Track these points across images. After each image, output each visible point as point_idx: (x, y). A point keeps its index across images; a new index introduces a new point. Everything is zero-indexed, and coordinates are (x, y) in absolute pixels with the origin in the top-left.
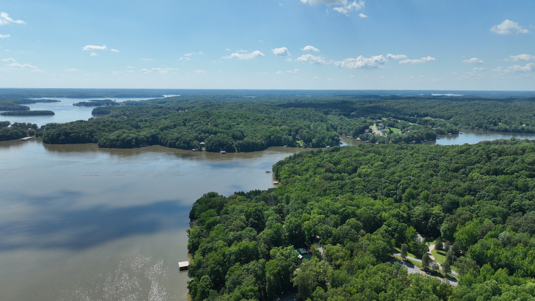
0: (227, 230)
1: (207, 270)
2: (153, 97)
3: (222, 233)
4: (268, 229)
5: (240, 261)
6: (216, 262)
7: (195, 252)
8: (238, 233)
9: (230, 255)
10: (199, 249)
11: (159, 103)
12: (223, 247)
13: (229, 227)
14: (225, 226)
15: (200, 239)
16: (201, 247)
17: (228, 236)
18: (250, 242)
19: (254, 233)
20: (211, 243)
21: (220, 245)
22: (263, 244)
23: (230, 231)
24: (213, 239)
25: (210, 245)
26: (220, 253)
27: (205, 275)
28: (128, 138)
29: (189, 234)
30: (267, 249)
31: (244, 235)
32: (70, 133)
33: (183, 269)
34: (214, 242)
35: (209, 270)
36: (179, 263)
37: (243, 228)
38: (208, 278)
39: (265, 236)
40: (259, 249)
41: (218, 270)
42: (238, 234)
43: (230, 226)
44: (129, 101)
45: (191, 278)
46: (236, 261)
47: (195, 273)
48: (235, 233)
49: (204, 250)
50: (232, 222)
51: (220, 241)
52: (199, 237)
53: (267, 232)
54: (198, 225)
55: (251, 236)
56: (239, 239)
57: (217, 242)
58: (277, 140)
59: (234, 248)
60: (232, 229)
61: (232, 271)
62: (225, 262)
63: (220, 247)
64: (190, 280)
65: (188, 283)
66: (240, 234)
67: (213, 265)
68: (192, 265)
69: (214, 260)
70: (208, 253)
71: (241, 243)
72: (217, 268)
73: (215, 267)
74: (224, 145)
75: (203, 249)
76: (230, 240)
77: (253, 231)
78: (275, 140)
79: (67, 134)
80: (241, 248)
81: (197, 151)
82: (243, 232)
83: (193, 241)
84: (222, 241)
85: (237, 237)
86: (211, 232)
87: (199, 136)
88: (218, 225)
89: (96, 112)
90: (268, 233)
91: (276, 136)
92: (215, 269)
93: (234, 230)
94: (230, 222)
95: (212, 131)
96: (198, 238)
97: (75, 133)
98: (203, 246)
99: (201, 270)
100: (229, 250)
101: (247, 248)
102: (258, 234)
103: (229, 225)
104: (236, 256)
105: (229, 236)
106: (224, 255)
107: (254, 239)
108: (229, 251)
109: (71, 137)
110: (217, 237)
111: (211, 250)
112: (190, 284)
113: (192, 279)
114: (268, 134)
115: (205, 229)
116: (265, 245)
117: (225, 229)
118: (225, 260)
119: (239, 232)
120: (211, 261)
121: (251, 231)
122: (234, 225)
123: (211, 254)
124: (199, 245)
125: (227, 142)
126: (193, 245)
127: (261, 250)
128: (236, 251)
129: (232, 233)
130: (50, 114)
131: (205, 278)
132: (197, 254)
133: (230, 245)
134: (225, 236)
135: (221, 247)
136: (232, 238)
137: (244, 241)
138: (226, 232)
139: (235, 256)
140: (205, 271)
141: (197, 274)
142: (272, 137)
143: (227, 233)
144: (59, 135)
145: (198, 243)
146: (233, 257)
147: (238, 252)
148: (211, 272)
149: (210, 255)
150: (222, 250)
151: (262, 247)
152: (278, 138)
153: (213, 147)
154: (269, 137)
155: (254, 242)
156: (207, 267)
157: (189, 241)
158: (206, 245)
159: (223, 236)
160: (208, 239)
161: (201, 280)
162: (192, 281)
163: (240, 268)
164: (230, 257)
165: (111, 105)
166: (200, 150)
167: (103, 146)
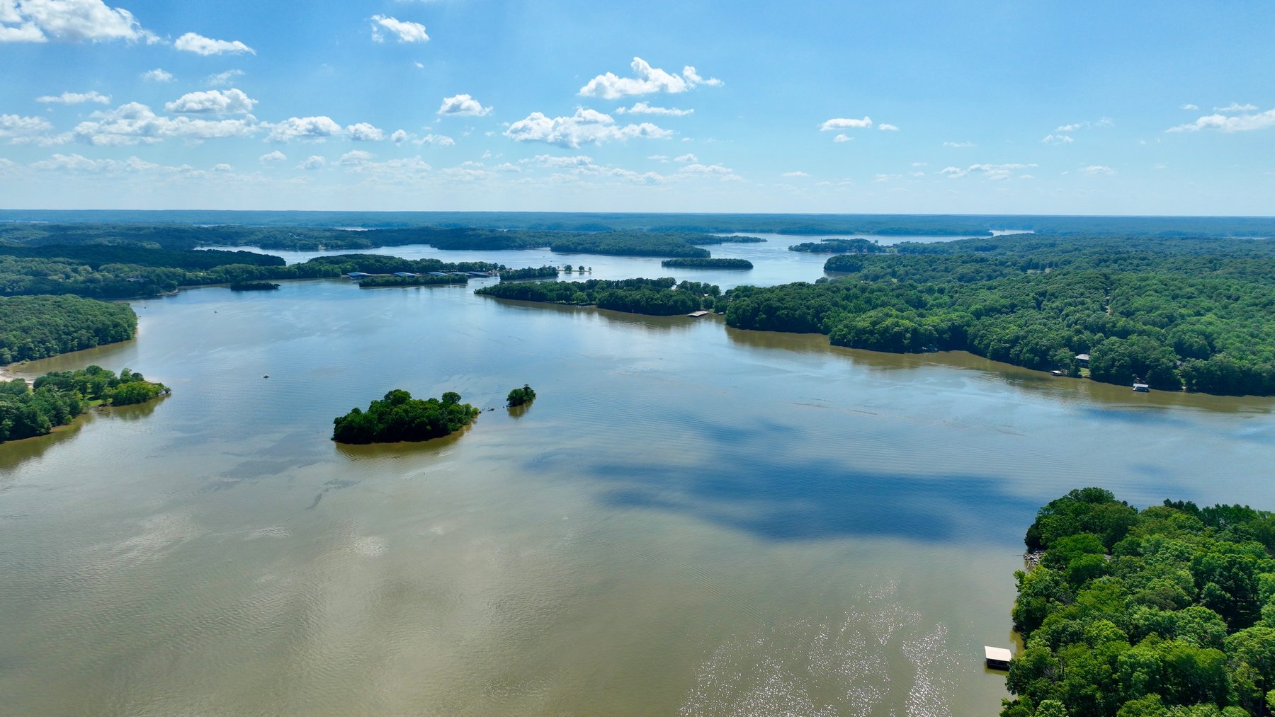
0: (1130, 597)
1: (1060, 686)
2: (965, 234)
3: (1116, 603)
4: (1270, 626)
5: (1163, 692)
6: (1088, 672)
7: (1032, 634)
8: (1162, 613)
9: (1133, 666)
10: (1044, 628)
11: (977, 249)
12: (1114, 640)
13: (1137, 590)
14: (1126, 585)
15: (1048, 602)
16: (1049, 625)
17: (1131, 615)
18: (1202, 647)
19: (1216, 627)
20: (1078, 620)
21: (1104, 633)
22: (1244, 664)
23: (1141, 601)
24: (1084, 612)
25: (1075, 625)
26: (1102, 654)
27: (1053, 699)
28: (896, 329)
29: (1021, 582)
30: (1258, 683)
31: (1181, 623)
32: (778, 309)
33: (994, 665)
34: (1088, 619)
35: (1067, 688)
36: (986, 647)
37: (1180, 604)
38: (1059, 707)
39: (1254, 644)
40: (1230, 677)
41: (1091, 698)
42: (1163, 617)
43: (1142, 590)
44: (908, 242)
45: (1013, 693)
46: (1150, 687)
47: (1025, 683)
48: (1153, 611)
49: (1058, 633)
50: (1149, 580)
51: (1105, 621)
52: (1048, 597)
53: (1266, 634)
54: (1047, 567)
55: (1205, 632)
56: (1167, 630)
57: (1096, 623)
59: (1145, 651)
60: (1147, 598)
61: (1132, 712)
62: (1116, 682)
63: (1105, 637)
64: (1012, 698)
65: (1004, 704)
66: (1171, 618)
67: (1077, 680)
68: (1021, 663)
69: (1082, 666)
70: (1066, 643)
71: (1168, 643)
72: (1088, 691)
73: (1082, 686)
74: (1148, 367)
75: (1055, 631)
76: (1136, 627)
77: (1214, 621)
79: (771, 310)
80: (1169, 658)
81: (1065, 375)
82: (1180, 614)
83: (1028, 603)
84: (1112, 624)
85: (1158, 623)
86: (1081, 592)
87: (1075, 339)
88: (1105, 578)
89: (834, 266)
90: (1266, 637)
92: (1083, 691)
93: (1153, 603)
94: (1142, 577)
95: (1114, 326)
96: (1044, 599)
97: (786, 308)
98: (1056, 622)
99: (1042, 683)
100: (1130, 653)
101: (1189, 661)
102: (1229, 633)
103: (1137, 586)
104: (1152, 674)
105: (1136, 616)
106: (1113, 661)
107: (1216, 642)
108: (1130, 657)
109: (778, 316)
110: (1099, 610)
111: (1076, 637)
112: (1009, 708)
113: (1016, 697)
115: (1066, 580)
116: (1252, 670)
117: (1124, 594)
118: (1115, 676)
119: (1168, 613)
120: (1073, 667)
121: (1208, 619)
122: (1153, 589)
123: (1077, 650)
124: (1044, 617)
125: (1157, 360)
126: (1028, 612)
127: (1235, 681)
128: (1153, 660)
129: (1144, 609)
130: (745, 266)
131: (1051, 704)
132: (1037, 639)
133: (1134, 639)
134: (1122, 612)
135: (1108, 639)
136: (1142, 622)
137: (1179, 641)
138: (1127, 603)
139: (1146, 673)
140: (1052, 688)
141: (1032, 689)
143: (1128, 606)
144: (756, 311)
145: (1044, 613)
146: (1139, 675)
147: (1158, 665)
148: (1071, 695)
149: (1071, 649)
150: (1108, 648)
151: (1241, 673)
153: (1113, 371)
155: (1213, 653)
156: (1061, 678)
157: (1019, 602)
158: (1064, 621)
159: (1116, 610)
160: (1071, 609)
161: (1040, 708)
162: (1016, 703)
163: (1159, 712)
164: (1133, 672)
165: (865, 250)
166: (1076, 375)
167: (840, 343)
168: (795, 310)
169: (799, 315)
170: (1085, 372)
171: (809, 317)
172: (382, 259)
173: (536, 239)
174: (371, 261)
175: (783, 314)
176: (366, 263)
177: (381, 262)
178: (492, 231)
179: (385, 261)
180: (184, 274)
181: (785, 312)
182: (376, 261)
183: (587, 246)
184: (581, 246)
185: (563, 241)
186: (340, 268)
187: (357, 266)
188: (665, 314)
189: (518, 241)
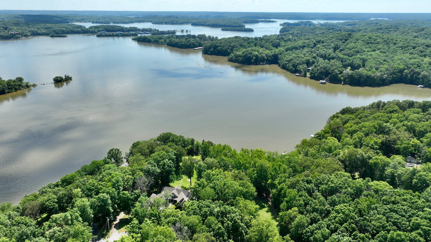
11: (348, 25)
28: (250, 55)
32: (218, 46)
58: (412, 76)
74: (330, 73)
78: (409, 76)
79: (215, 47)
81: (301, 76)
87: (311, 60)
89: (282, 31)
91: (412, 70)
97: (221, 46)
109: (217, 49)
114: (402, 67)
125: (333, 70)
130: (251, 30)
142: (406, 71)
144: (210, 47)
152: (415, 73)
153: (316, 75)
154: (401, 71)
165: (308, 25)
166: (305, 76)
167: (231, 60)
168: (224, 47)
169: (225, 49)
170: (308, 75)
172: (113, 27)
173: (189, 21)
174: (109, 27)
175: (219, 49)
176: (108, 28)
177: (113, 28)
178: (177, 17)
179: (115, 27)
180: (37, 31)
183: (203, 23)
184: (201, 23)
185: (195, 21)
186: (98, 30)
187: (104, 29)
188: (185, 48)
189: (180, 21)
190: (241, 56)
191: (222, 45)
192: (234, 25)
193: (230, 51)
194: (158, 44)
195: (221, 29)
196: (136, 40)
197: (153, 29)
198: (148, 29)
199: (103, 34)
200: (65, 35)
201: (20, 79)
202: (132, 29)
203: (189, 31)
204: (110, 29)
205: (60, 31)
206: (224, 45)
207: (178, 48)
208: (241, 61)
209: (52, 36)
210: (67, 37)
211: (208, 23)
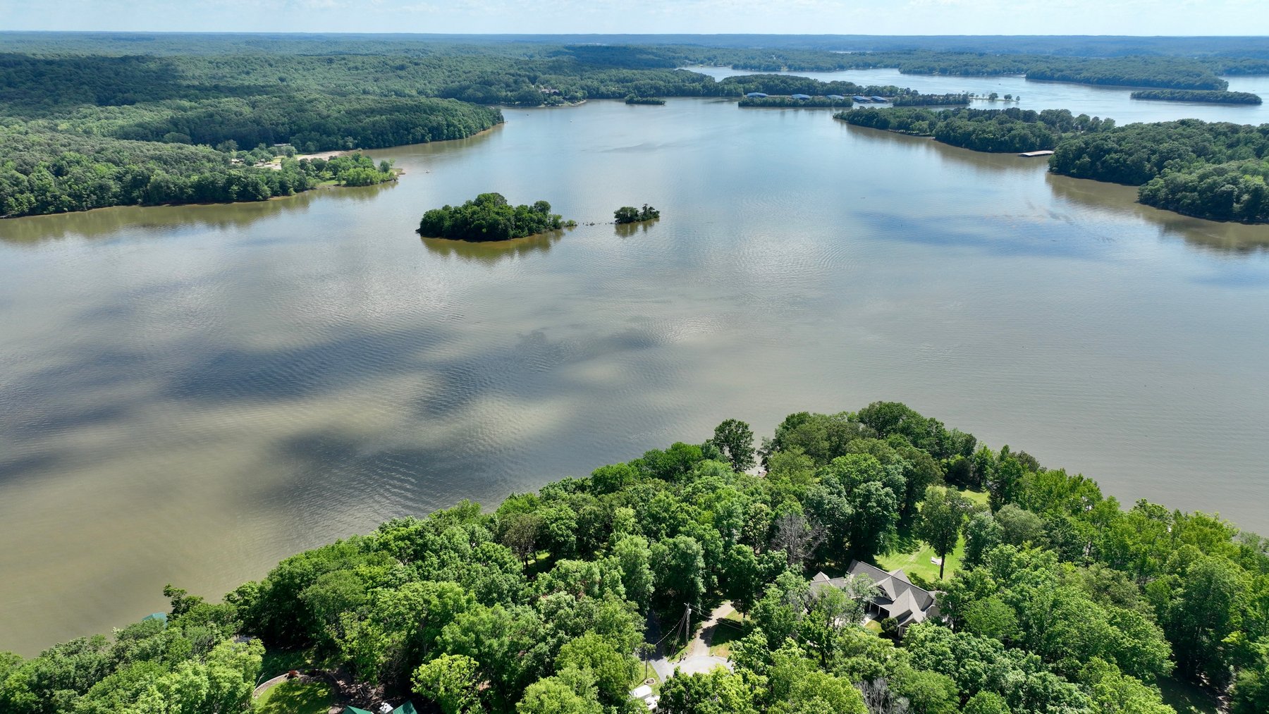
79: (1099, 153)
109: (1106, 161)
130: (1252, 101)
167: (1149, 200)
168: (1131, 155)
169: (1133, 161)
171: (1148, 166)
172: (788, 80)
173: (1020, 65)
174: (777, 82)
175: (1112, 158)
176: (772, 83)
177: (786, 83)
178: (981, 55)
179: (791, 82)
180: (598, 88)
181: (1115, 156)
182: (782, 82)
183: (1067, 73)
184: (1059, 73)
185: (1042, 67)
186: (744, 88)
187: (760, 87)
188: (992, 151)
189: (992, 67)
190: (1194, 189)
191: (1125, 146)
192: (1182, 80)
193: (1150, 170)
194: (909, 134)
195: (1132, 95)
196: (845, 119)
197: (901, 90)
198: (885, 87)
199: (757, 100)
200: (661, 100)
201: (543, 207)
202: (838, 88)
203: (1014, 98)
204: (777, 85)
205: (651, 87)
206: (1129, 150)
207: (970, 149)
208: (1190, 204)
209: (631, 102)
210: (666, 104)
211: (1085, 74)
